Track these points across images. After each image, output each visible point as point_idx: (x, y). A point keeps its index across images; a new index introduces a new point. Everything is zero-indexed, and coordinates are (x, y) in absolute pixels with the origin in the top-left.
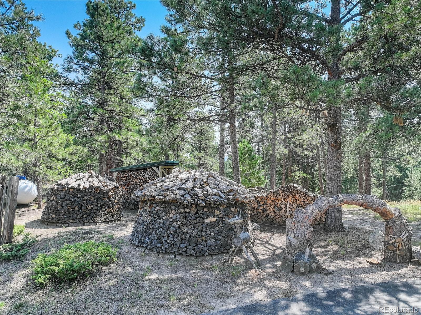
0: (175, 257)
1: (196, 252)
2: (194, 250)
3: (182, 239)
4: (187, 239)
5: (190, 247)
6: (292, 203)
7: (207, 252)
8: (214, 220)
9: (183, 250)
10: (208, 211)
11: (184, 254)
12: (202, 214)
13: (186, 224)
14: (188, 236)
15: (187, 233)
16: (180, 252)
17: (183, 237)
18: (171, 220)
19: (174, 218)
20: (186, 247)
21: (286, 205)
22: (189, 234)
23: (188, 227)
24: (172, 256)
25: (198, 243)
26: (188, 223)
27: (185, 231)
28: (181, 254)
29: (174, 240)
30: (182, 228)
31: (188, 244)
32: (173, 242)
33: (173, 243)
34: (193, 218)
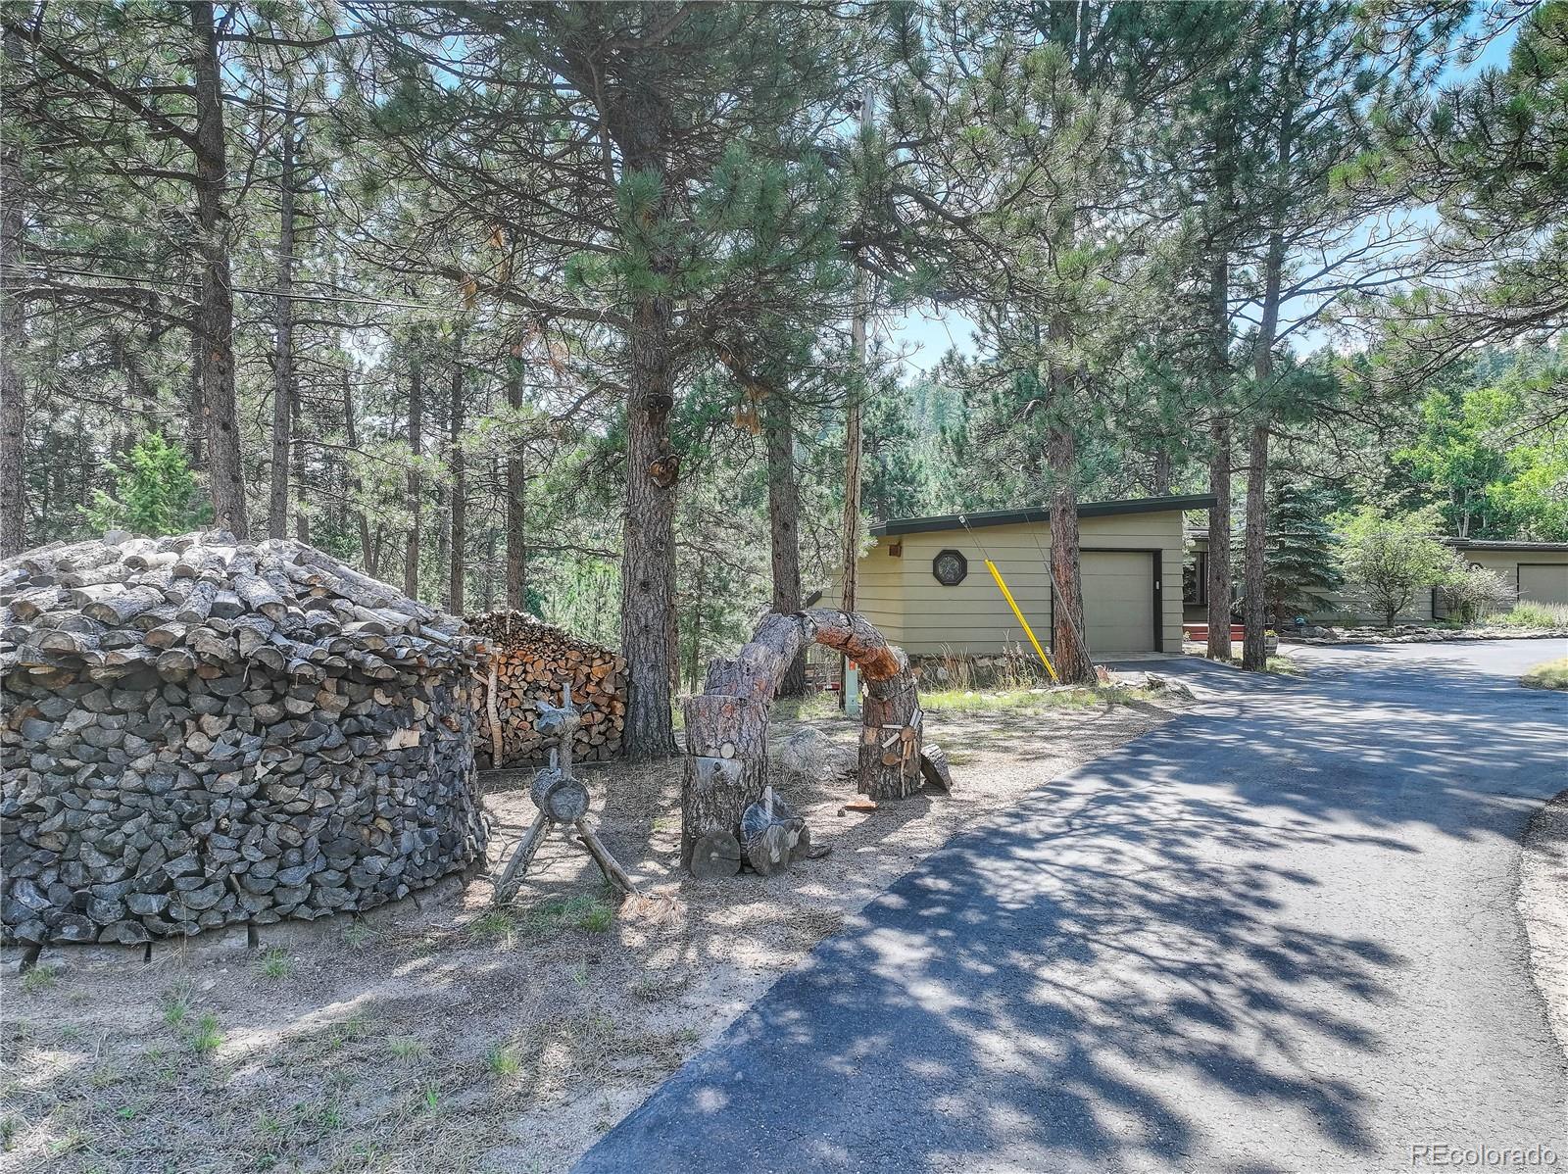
0: (253, 941)
1: (357, 892)
2: (348, 885)
3: (284, 846)
4: (314, 840)
5: (331, 875)
6: (505, 680)
7: (402, 882)
8: (412, 739)
9: (299, 897)
10: (389, 700)
11: (304, 912)
12: (368, 716)
13: (299, 771)
14: (315, 824)
15: (310, 813)
16: (285, 908)
17: (292, 835)
18: (201, 768)
19: (223, 752)
20: (309, 880)
21: (485, 687)
22: (318, 815)
23: (315, 783)
24: (237, 941)
25: (363, 851)
26: (313, 762)
27: (302, 807)
28: (288, 919)
29: (242, 859)
30: (283, 792)
31: (320, 864)
32: (238, 868)
33: (239, 876)
34: (336, 738)
